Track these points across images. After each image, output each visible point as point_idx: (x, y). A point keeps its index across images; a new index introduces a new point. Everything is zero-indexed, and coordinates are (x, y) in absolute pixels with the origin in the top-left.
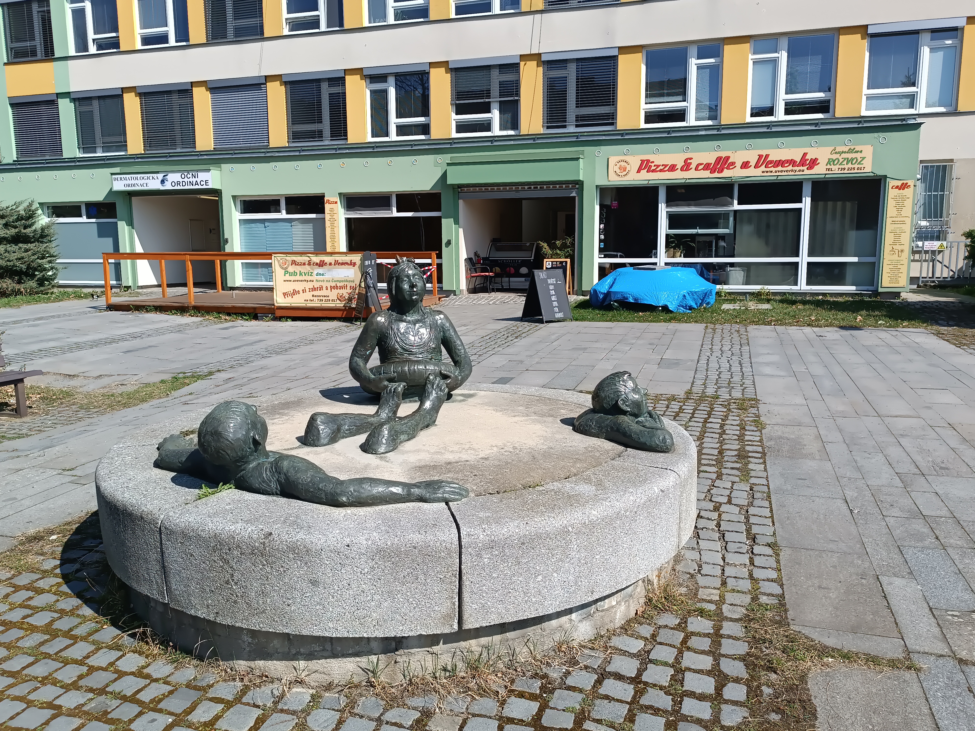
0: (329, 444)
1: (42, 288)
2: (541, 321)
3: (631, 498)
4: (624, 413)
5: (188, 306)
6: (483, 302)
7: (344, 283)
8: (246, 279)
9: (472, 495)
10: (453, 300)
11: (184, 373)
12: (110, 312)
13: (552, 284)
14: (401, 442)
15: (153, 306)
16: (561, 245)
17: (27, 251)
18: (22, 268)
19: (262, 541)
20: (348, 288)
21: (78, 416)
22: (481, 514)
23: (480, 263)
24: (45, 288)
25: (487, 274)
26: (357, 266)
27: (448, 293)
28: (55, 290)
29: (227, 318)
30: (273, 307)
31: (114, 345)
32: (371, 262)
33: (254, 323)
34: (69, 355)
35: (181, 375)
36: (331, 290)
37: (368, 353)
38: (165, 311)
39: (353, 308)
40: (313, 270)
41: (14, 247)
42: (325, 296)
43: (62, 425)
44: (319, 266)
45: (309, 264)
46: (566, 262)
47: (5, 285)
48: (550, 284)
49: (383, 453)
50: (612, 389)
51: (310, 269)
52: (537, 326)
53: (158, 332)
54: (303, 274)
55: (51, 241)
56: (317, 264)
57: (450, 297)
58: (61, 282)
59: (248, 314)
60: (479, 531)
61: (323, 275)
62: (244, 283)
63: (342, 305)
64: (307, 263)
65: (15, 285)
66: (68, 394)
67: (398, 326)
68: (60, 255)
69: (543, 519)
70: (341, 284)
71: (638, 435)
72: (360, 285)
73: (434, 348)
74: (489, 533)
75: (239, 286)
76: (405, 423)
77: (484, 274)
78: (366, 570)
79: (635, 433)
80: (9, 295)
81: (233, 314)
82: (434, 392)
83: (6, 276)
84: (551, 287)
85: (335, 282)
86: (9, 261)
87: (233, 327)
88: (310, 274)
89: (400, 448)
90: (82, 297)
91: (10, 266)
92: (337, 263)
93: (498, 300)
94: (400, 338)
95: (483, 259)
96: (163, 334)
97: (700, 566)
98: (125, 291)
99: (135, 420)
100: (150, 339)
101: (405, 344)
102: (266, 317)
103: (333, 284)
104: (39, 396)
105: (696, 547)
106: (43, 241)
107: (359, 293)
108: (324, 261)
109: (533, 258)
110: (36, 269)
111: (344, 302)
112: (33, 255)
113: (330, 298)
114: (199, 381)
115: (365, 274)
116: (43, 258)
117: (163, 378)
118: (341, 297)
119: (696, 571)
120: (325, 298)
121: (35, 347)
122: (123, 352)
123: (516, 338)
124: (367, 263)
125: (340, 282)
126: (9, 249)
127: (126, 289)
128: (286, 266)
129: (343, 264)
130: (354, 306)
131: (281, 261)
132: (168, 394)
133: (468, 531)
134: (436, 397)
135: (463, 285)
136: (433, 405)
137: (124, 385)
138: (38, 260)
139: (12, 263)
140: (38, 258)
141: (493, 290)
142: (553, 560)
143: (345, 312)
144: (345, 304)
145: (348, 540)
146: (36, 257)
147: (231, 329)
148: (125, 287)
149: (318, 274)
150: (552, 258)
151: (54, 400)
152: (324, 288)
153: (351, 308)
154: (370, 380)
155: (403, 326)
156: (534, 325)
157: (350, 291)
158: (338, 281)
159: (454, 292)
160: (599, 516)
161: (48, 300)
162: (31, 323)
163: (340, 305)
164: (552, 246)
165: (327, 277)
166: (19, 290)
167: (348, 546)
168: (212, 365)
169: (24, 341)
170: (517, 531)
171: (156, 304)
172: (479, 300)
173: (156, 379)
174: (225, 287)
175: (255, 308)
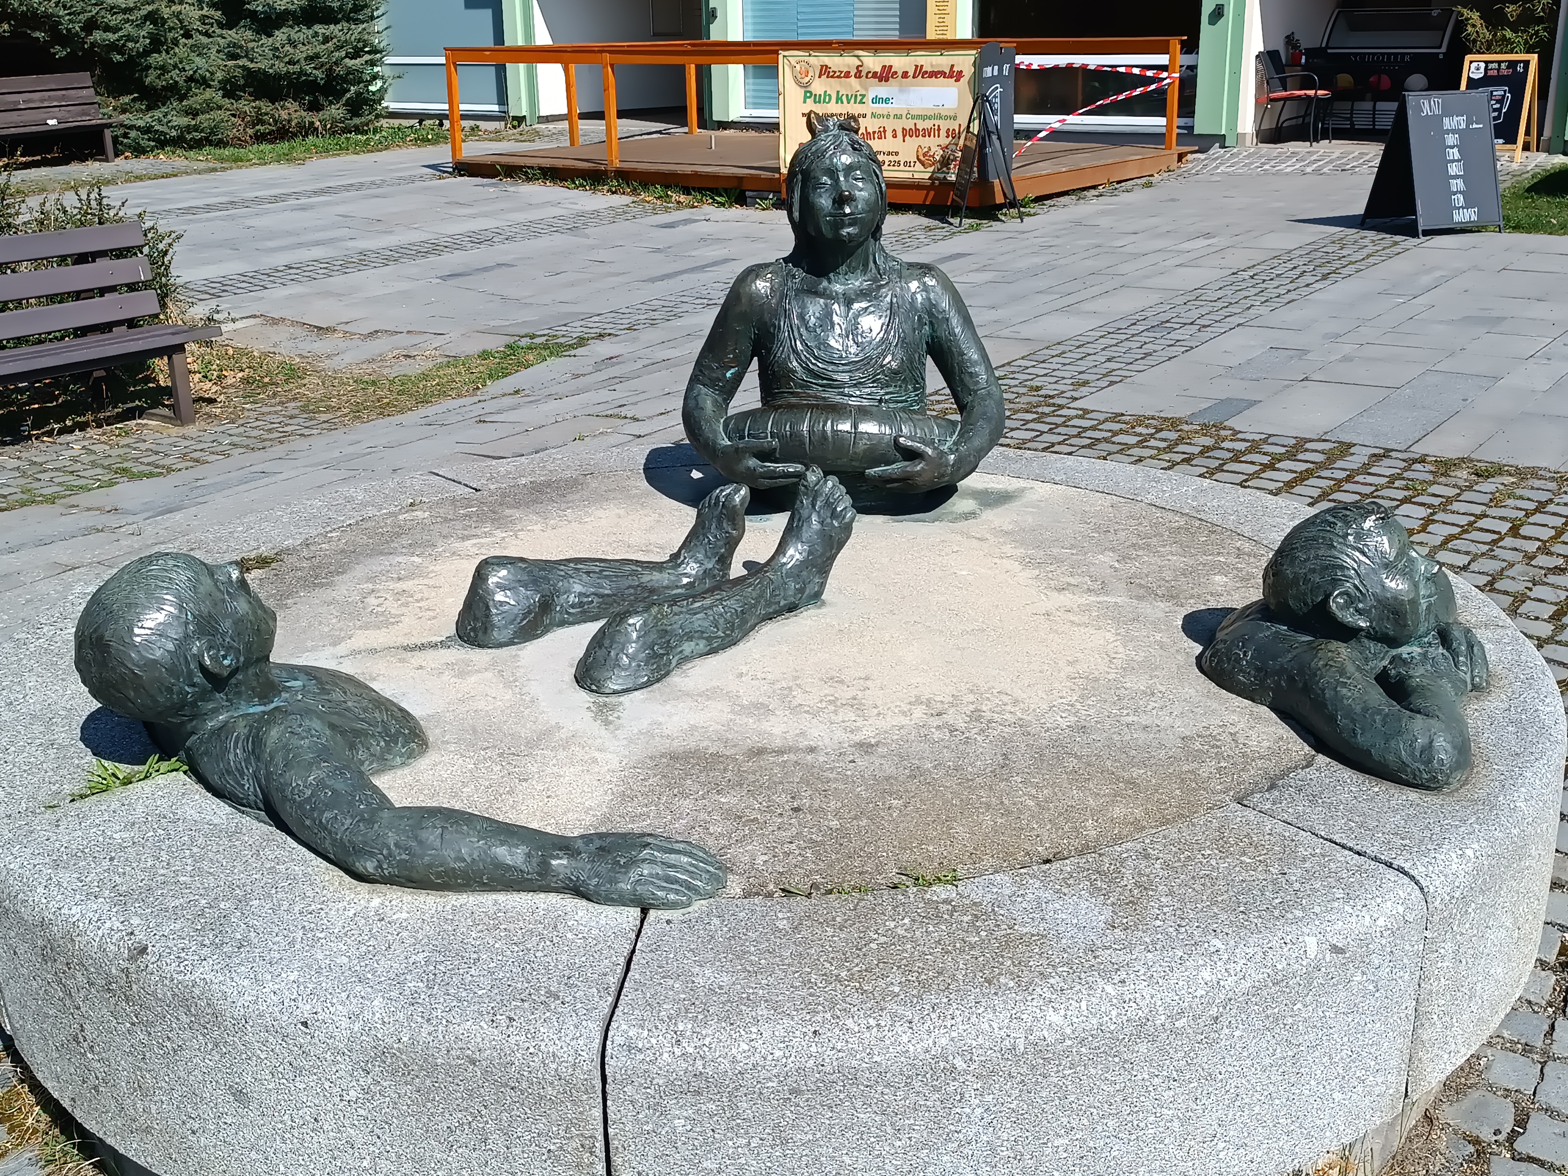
0: (514, 644)
1: (357, 121)
2: (1411, 231)
3: (1206, 974)
4: (1348, 634)
5: (606, 171)
6: (1287, 167)
7: (932, 122)
8: (755, 104)
9: (735, 886)
10: (1217, 158)
11: (533, 337)
12: (460, 179)
13: (1454, 132)
14: (686, 659)
15: (540, 168)
16: (1518, 16)
17: (326, 40)
18: (316, 77)
19: (125, 964)
20: (943, 133)
21: (285, 429)
22: (705, 976)
23: (1300, 65)
24: (363, 119)
25: (1311, 93)
26: (964, 80)
27: (1206, 143)
28: (384, 123)
29: (682, 198)
30: (777, 176)
31: (432, 258)
32: (1000, 70)
33: (737, 212)
34: (338, 281)
35: (525, 342)
36: (904, 136)
37: (728, 375)
38: (561, 180)
39: (951, 184)
40: (867, 90)
41: (301, 33)
42: (889, 154)
43: (242, 450)
44: (880, 81)
45: (858, 75)
46: (1527, 63)
47: (284, 115)
48: (1448, 132)
49: (615, 692)
50: (1317, 557)
51: (858, 88)
52: (1396, 243)
53: (532, 230)
54: (844, 98)
55: (372, 18)
56: (875, 75)
57: (1211, 152)
58: (394, 106)
59: (726, 190)
60: (661, 1040)
61: (887, 101)
62: (747, 113)
63: (927, 176)
64: (853, 74)
65: (304, 114)
66: (293, 373)
67: (803, 307)
68: (390, 48)
69: (872, 1022)
70: (928, 124)
71: (1353, 721)
72: (968, 127)
73: (895, 372)
74: (691, 1050)
75: (736, 120)
76: (703, 609)
77: (1302, 92)
78: (352, 1093)
79: (1349, 714)
80: (295, 135)
81: (694, 189)
82: (814, 518)
83: (288, 96)
84: (1451, 139)
85: (913, 117)
86: (291, 62)
87: (687, 222)
88: (859, 98)
89: (676, 679)
90: (429, 140)
91: (294, 73)
92: (920, 72)
93: (1331, 162)
94: (803, 342)
95: (1309, 52)
96: (537, 234)
97: (1522, 1121)
98: (514, 127)
99: (370, 453)
100: (508, 246)
101: (816, 358)
102: (761, 199)
103: (909, 125)
104: (240, 375)
105: (1539, 1044)
106: (357, 19)
107: (965, 145)
108: (891, 67)
109: (1443, 49)
110: (344, 79)
111: (931, 169)
112: (338, 48)
113: (901, 158)
114: (552, 361)
115: (980, 100)
116: (356, 55)
117: (488, 348)
118: (925, 155)
119: (1501, 1138)
120: (891, 158)
121: (281, 260)
122: (440, 278)
123: (1325, 277)
124: (988, 72)
125: (924, 118)
126: (294, 36)
127: (515, 123)
128: (807, 79)
129: (934, 74)
130: (953, 178)
131: (798, 67)
132: (478, 388)
133: (631, 1034)
134: (818, 533)
135: (1247, 123)
136: (810, 553)
137: (410, 357)
138: (347, 60)
139: (297, 68)
140: (346, 57)
141: (1325, 135)
142: (898, 1143)
143: (932, 193)
144: (933, 172)
145: (305, 1010)
146: (343, 54)
147: (681, 228)
148: (515, 118)
149: (876, 100)
150: (1489, 50)
151: (265, 385)
152: (889, 134)
153: (945, 183)
154: (715, 451)
155: (814, 308)
156: (1389, 238)
157: (944, 141)
158: (919, 117)
159: (1221, 140)
160: (1068, 1031)
161: (366, 148)
162: (303, 201)
163: (922, 174)
164: (1494, 20)
165: (897, 106)
166: (312, 123)
167: (305, 1024)
168: (596, 319)
169: (270, 244)
170: (778, 1054)
171: (546, 163)
172: (1282, 162)
173: (474, 347)
174: (705, 121)
175: (740, 179)
